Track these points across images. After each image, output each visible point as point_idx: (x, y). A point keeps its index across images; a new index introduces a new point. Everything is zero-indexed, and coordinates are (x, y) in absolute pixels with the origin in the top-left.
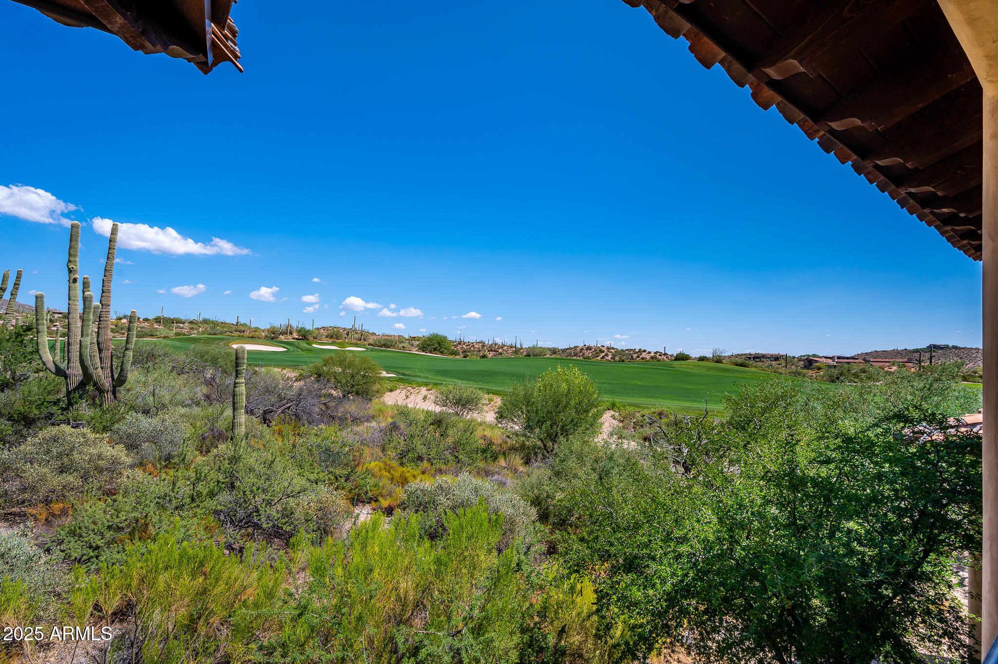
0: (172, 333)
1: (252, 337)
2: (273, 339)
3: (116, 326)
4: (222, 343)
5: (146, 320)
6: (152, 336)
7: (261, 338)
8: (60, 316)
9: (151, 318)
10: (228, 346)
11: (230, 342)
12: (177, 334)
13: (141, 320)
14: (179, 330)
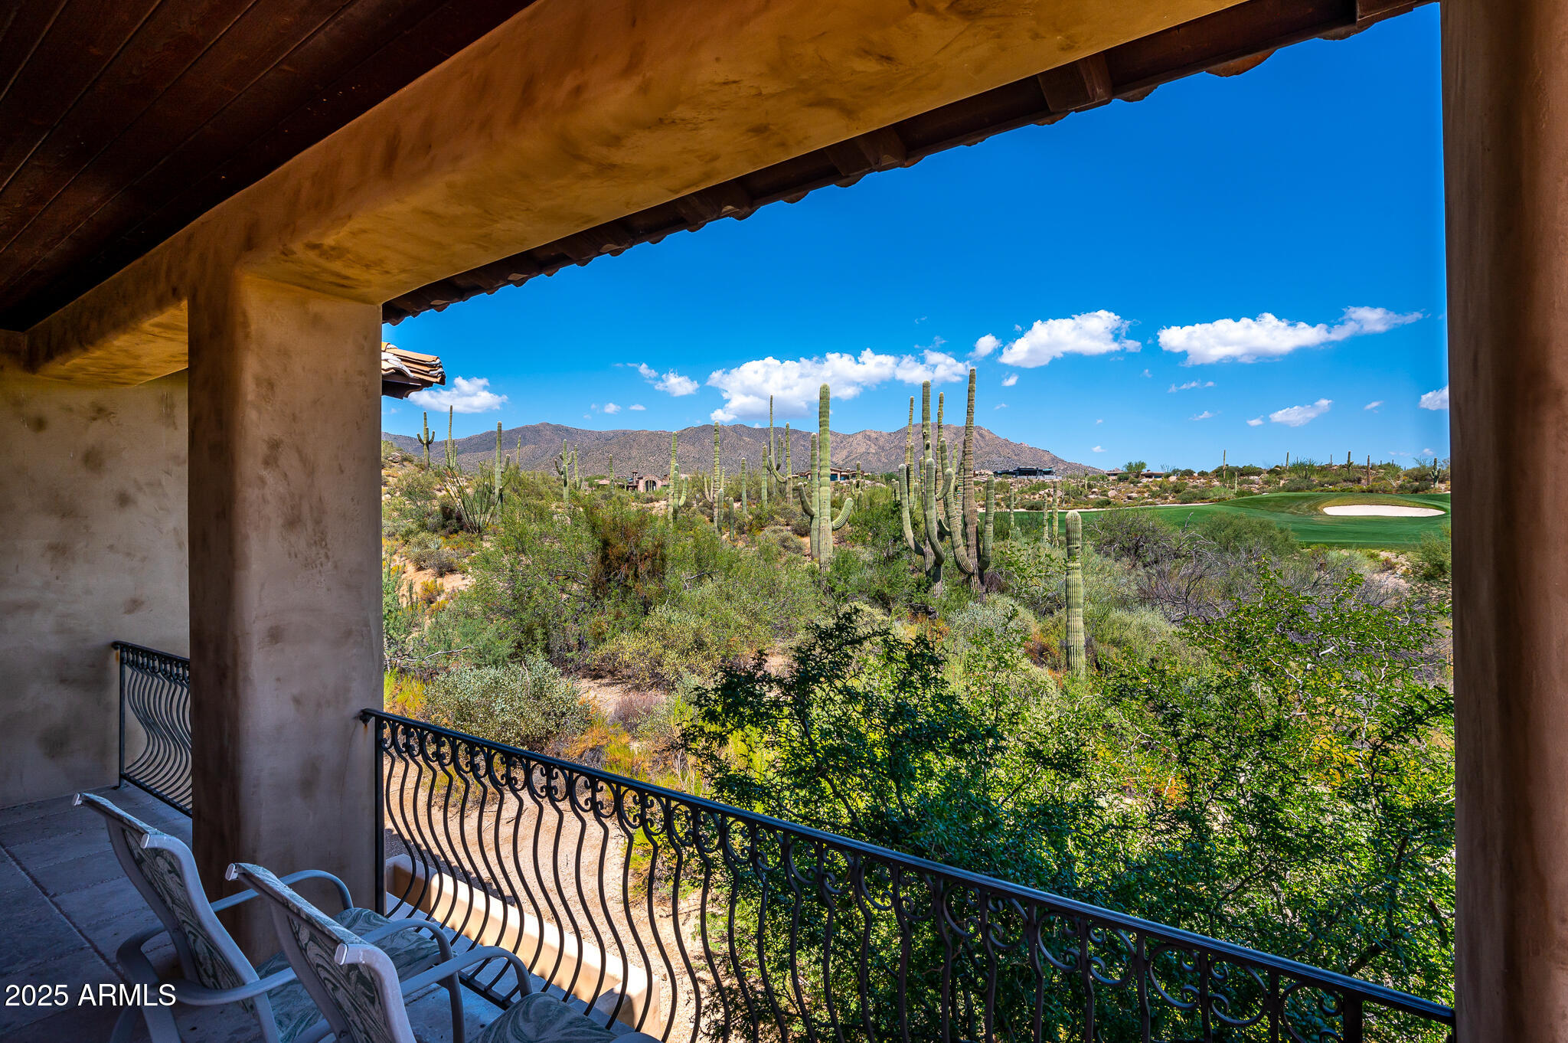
0: (1231, 495)
1: (1371, 491)
2: (1416, 491)
3: (1160, 487)
4: (1305, 506)
5: (1203, 474)
6: (1203, 499)
7: (1390, 492)
8: (1114, 478)
9: (1209, 470)
10: (1316, 509)
11: (1321, 503)
12: (1241, 493)
13: (1196, 475)
14: (1245, 487)
